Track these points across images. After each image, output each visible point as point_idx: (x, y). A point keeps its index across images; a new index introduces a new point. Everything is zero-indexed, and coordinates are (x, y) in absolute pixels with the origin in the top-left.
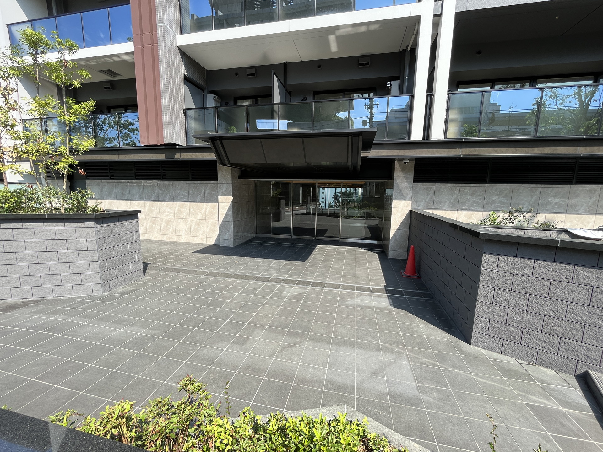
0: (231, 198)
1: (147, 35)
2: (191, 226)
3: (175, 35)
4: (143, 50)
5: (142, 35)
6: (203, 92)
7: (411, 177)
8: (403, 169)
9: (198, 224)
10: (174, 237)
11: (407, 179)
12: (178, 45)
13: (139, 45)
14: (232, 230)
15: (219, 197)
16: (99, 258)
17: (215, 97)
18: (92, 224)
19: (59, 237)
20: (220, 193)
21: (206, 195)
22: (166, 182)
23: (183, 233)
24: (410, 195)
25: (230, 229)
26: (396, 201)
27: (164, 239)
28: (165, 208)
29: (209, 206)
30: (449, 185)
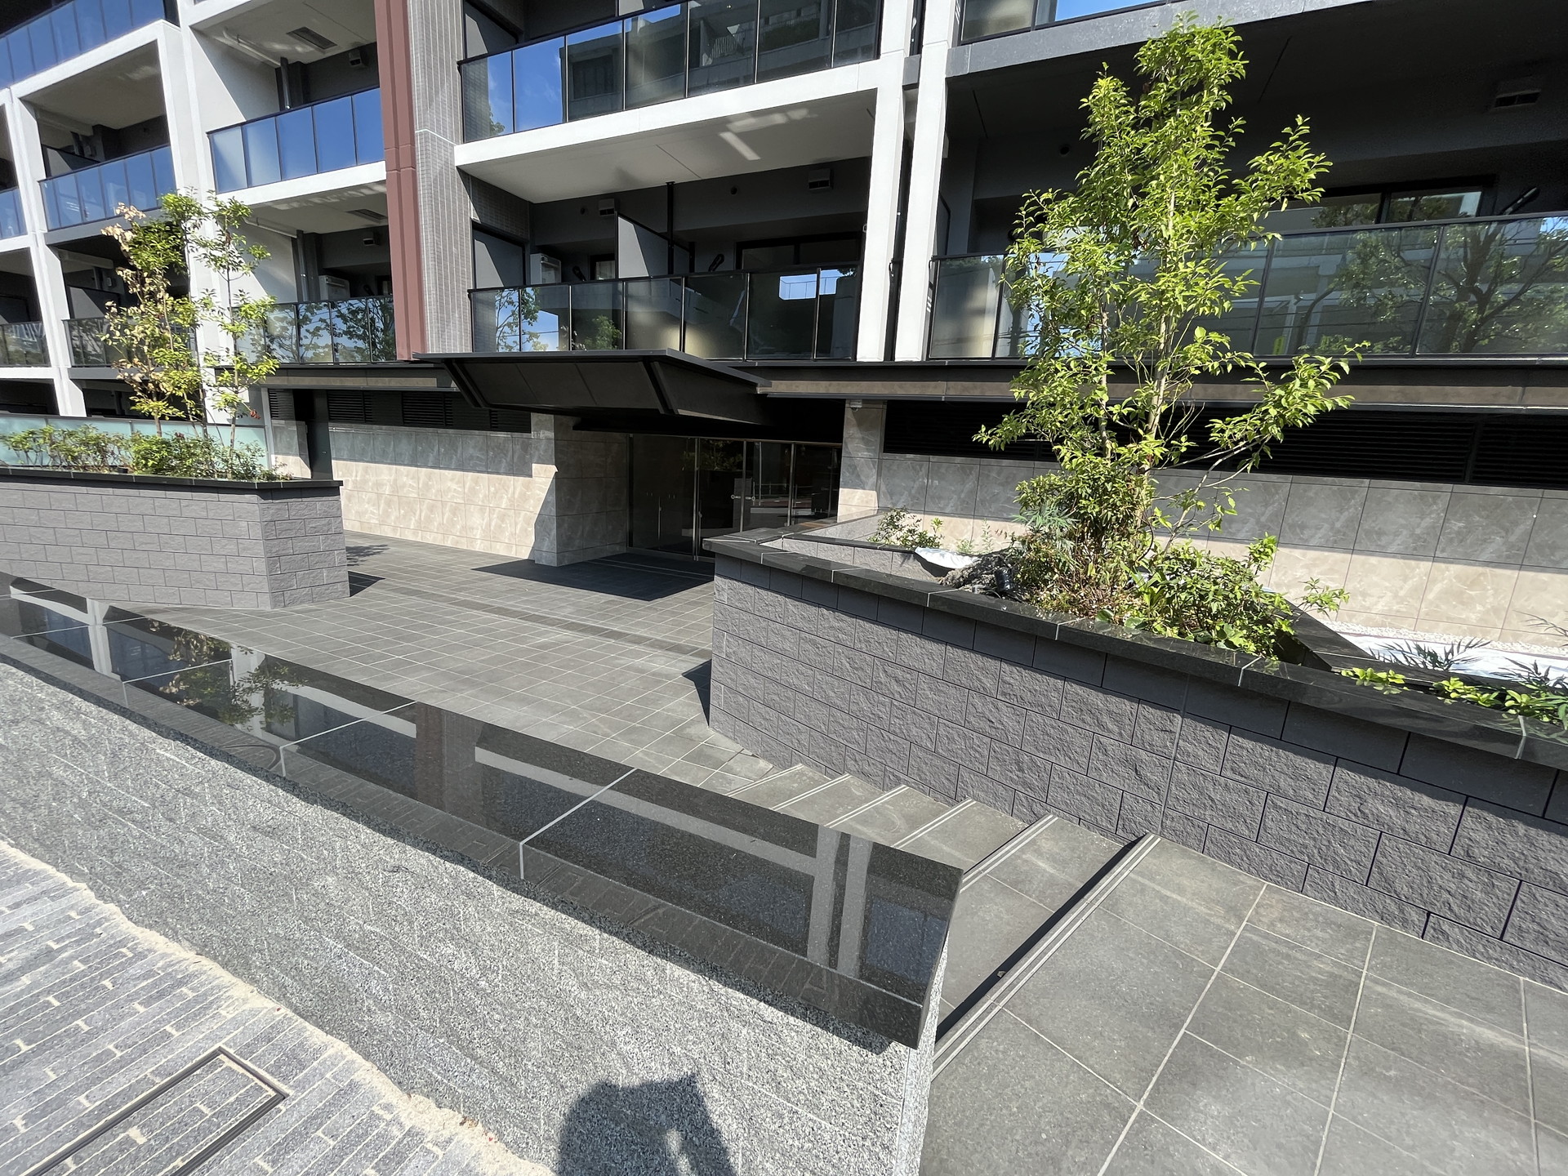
0: (553, 469)
1: (404, 147)
2: (490, 520)
3: (452, 146)
4: (399, 176)
5: (397, 147)
6: (524, 250)
7: (877, 438)
8: (860, 423)
9: (502, 518)
10: (464, 540)
11: (867, 443)
12: (457, 164)
13: (394, 168)
14: (554, 532)
15: (534, 466)
16: (267, 552)
17: (543, 259)
18: (254, 498)
19: (211, 515)
20: (535, 460)
21: (515, 460)
22: (451, 431)
23: (478, 534)
24: (873, 479)
25: (551, 530)
26: (846, 490)
27: (449, 543)
28: (449, 484)
29: (516, 483)
30: (958, 459)
